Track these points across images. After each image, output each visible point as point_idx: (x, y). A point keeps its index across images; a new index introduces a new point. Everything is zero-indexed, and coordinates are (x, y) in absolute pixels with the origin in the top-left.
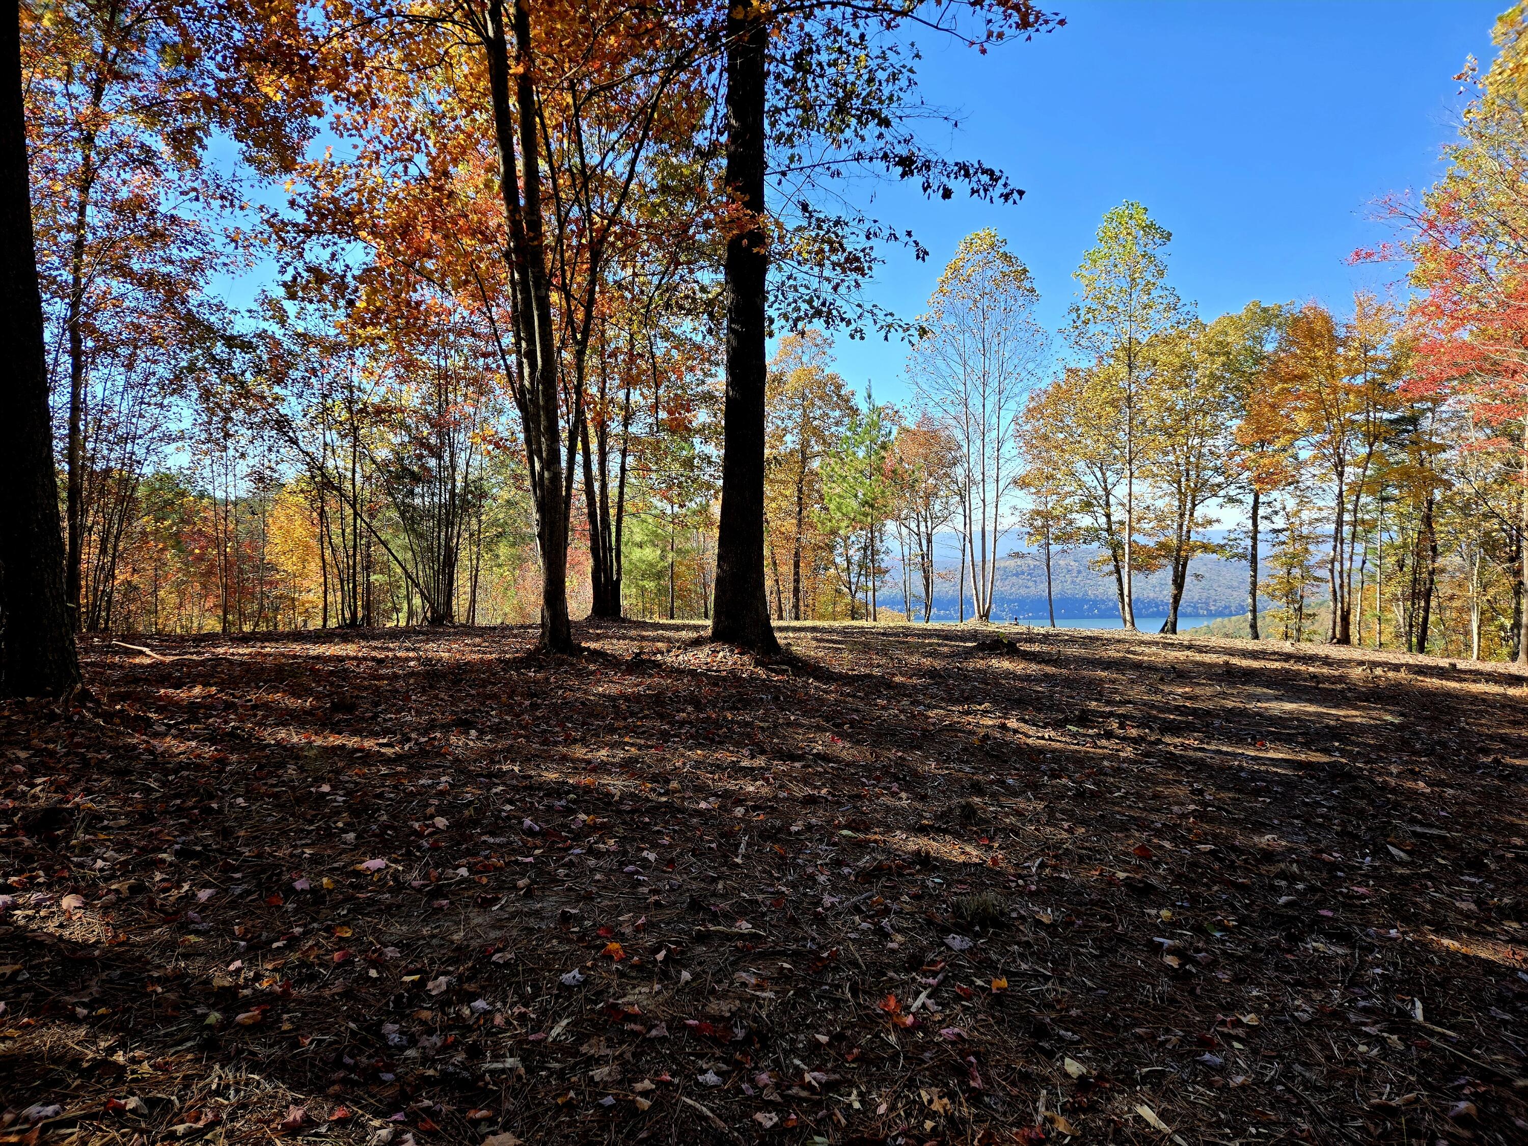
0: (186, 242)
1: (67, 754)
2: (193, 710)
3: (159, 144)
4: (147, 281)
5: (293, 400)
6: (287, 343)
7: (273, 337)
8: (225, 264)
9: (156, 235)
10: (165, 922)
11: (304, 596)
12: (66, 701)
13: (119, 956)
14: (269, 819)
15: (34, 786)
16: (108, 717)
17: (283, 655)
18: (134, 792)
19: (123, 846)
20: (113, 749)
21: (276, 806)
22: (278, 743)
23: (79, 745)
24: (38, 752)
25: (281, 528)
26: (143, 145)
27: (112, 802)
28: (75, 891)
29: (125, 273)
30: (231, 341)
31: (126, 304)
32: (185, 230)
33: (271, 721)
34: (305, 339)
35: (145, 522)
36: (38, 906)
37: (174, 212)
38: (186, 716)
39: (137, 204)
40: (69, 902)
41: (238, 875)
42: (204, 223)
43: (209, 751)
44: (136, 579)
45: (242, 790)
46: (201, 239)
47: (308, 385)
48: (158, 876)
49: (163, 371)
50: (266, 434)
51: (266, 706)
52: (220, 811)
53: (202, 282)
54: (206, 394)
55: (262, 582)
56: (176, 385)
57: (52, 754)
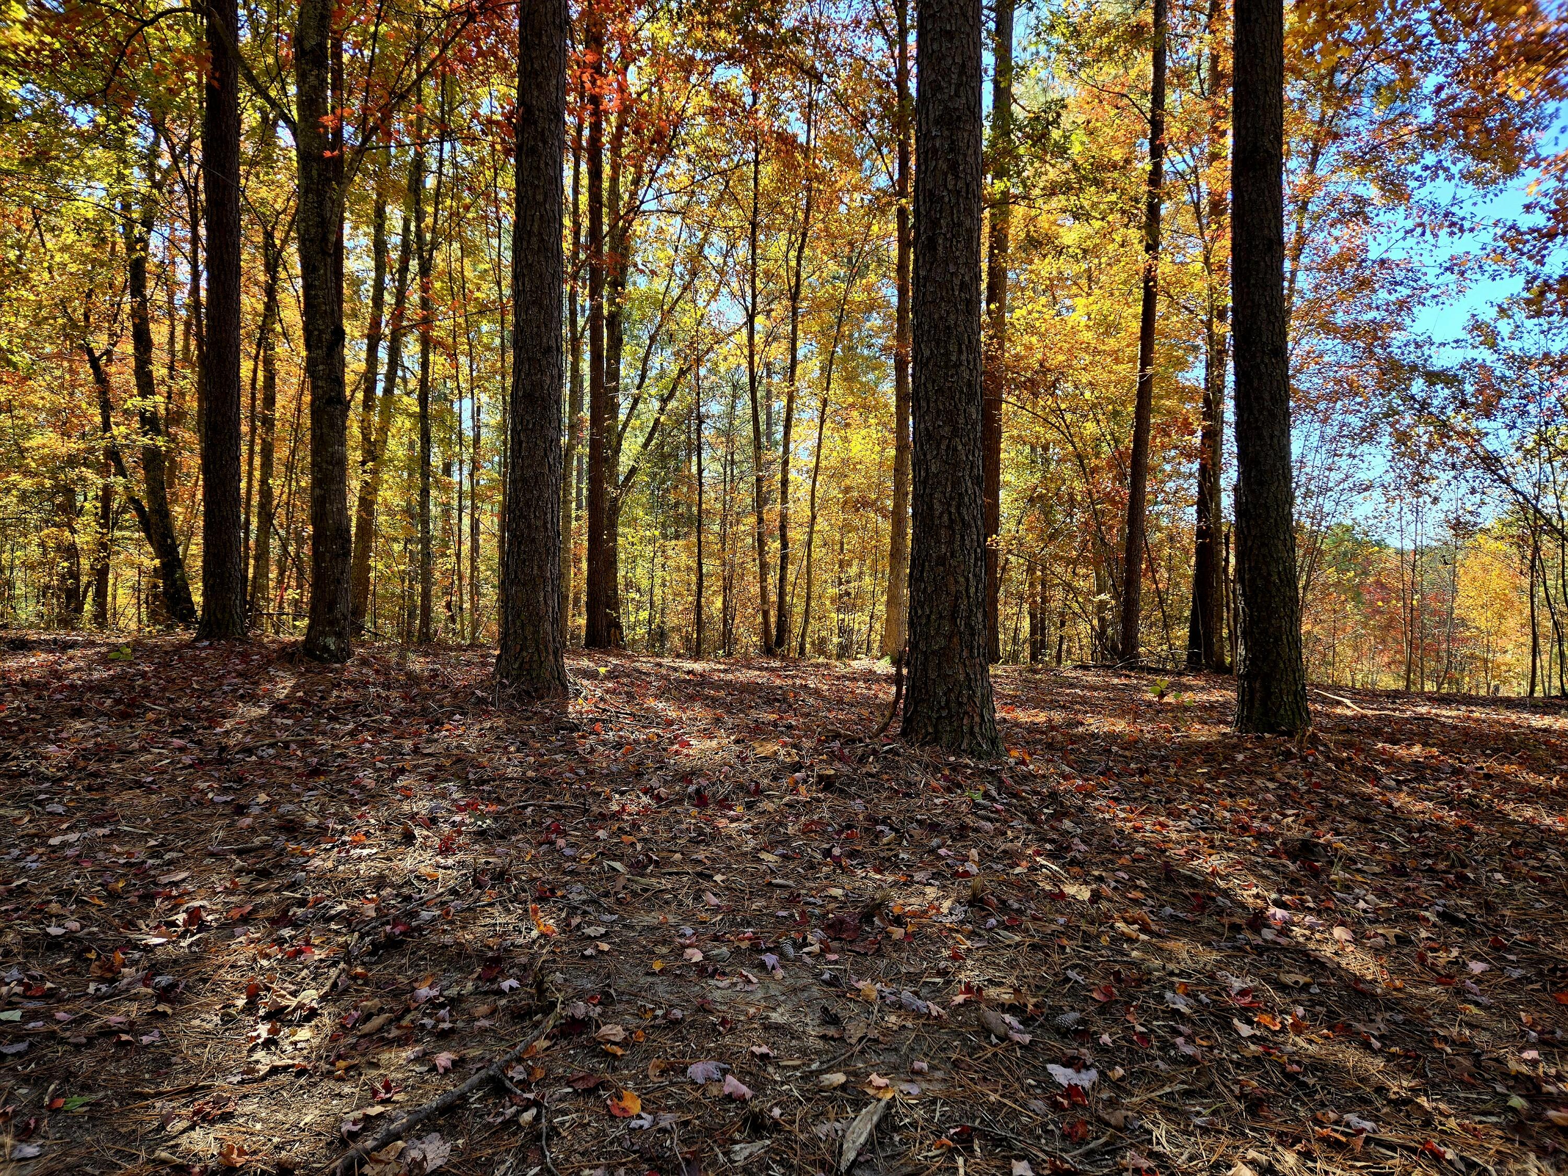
0: (1396, 283)
1: (1308, 792)
2: (1419, 770)
3: (1372, 191)
4: (1349, 333)
5: (1504, 433)
6: (1500, 369)
7: (1483, 366)
8: (1434, 297)
9: (1364, 283)
10: (1439, 983)
11: (1500, 658)
12: (1301, 742)
13: (1398, 1002)
14: (1537, 905)
15: (1285, 816)
16: (1340, 763)
17: (1498, 722)
18: (1381, 841)
19: (1382, 893)
20: (1352, 795)
21: (1546, 892)
22: (1526, 822)
23: (1317, 785)
24: (1282, 786)
25: (1474, 579)
26: (1355, 196)
27: (1362, 848)
28: (1343, 924)
29: (1328, 328)
30: (1433, 377)
31: (1326, 359)
32: (1396, 271)
33: (1510, 794)
34: (1522, 363)
35: (1331, 574)
36: (1311, 928)
37: (1385, 256)
38: (1414, 775)
39: (1346, 257)
40: (1339, 933)
41: (1512, 957)
42: (1416, 258)
43: (1450, 817)
44: (1316, 629)
45: (1496, 865)
46: (1413, 274)
47: (1524, 413)
48: (1424, 934)
49: (1355, 421)
50: (1469, 474)
51: (1503, 778)
52: (1477, 882)
53: (1408, 321)
54: (1402, 438)
55: (1450, 639)
56: (1367, 435)
57: (1295, 789)
